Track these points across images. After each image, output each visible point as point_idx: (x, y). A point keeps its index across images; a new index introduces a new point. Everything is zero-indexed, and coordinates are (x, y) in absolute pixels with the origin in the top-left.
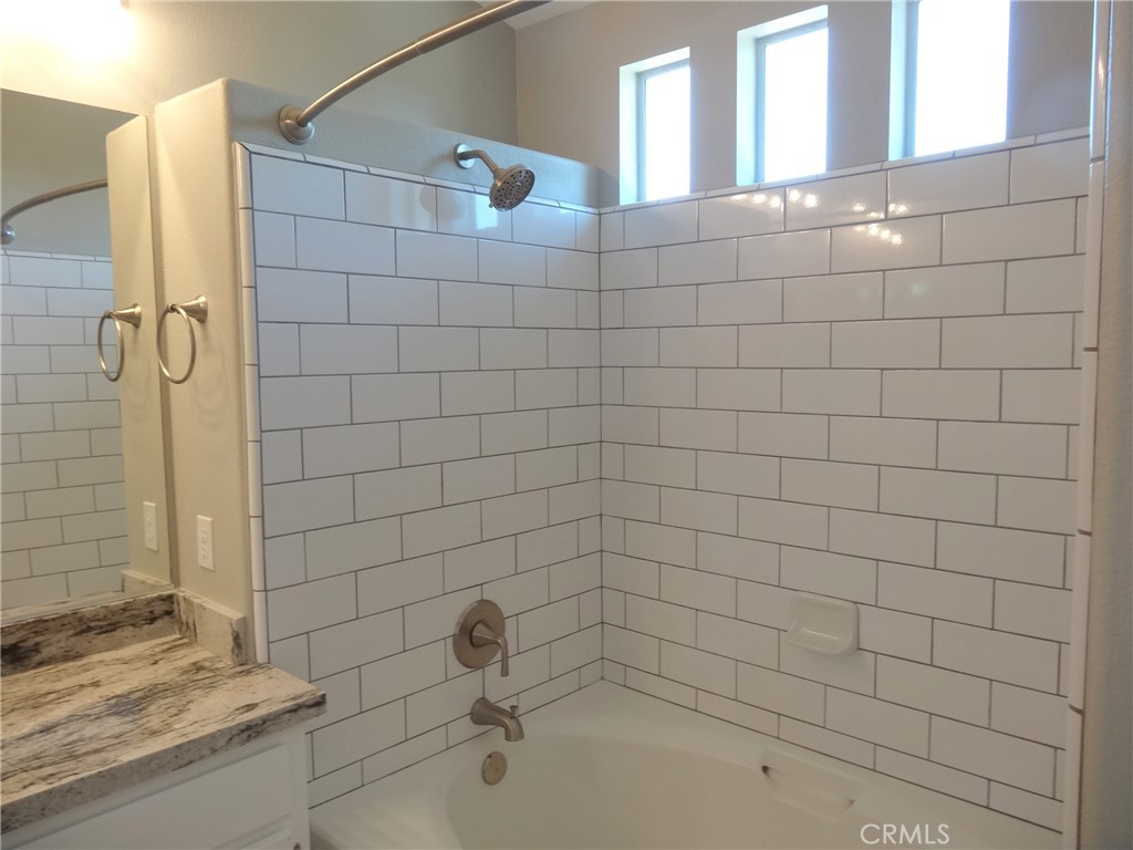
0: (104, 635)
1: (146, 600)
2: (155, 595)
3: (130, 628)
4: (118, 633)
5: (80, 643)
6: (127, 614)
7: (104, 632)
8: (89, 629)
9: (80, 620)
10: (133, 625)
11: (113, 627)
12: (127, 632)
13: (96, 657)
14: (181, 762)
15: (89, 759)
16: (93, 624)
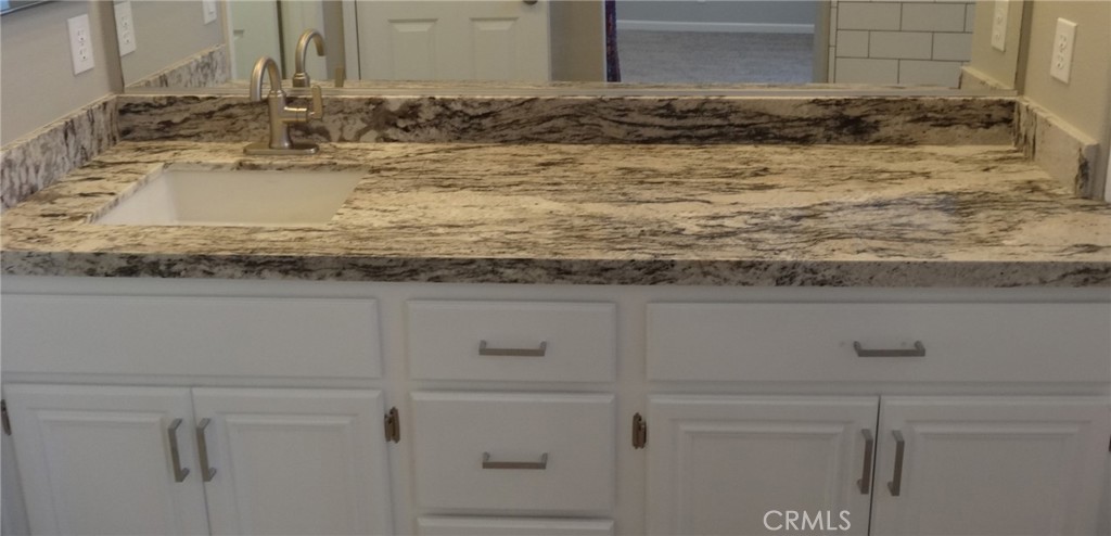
0: (938, 129)
1: (986, 101)
2: (996, 98)
3: (965, 127)
4: (952, 129)
5: (915, 130)
6: (964, 112)
7: (941, 125)
8: (925, 119)
9: (919, 107)
10: (968, 125)
11: (948, 122)
12: (962, 130)
13: (928, 149)
14: (1006, 281)
15: (917, 246)
16: (930, 115)
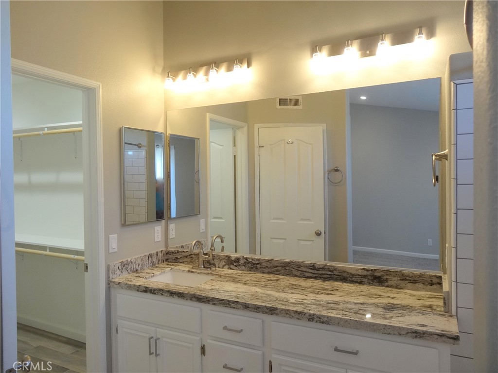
0: (411, 284)
1: (430, 275)
3: (422, 284)
4: (417, 285)
5: (402, 284)
6: (421, 278)
7: (412, 283)
8: (405, 280)
9: (403, 275)
10: (423, 284)
11: (415, 282)
12: (421, 285)
13: (406, 291)
14: (386, 332)
15: (359, 315)
16: (407, 278)
